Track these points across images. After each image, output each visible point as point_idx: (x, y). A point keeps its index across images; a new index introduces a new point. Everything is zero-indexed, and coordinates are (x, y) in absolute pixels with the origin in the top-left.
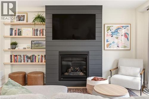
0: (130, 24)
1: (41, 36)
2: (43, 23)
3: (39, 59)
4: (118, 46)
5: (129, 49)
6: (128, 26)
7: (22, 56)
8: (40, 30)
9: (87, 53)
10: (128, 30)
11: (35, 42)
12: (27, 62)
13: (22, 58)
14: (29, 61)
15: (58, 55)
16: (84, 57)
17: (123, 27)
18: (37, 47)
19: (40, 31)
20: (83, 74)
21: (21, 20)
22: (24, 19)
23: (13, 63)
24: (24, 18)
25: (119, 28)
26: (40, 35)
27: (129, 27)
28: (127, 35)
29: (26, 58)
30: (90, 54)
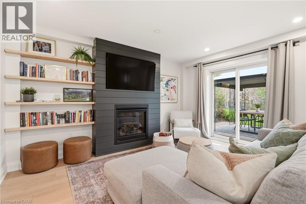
0: (177, 78)
1: (84, 82)
2: (90, 63)
3: (81, 118)
4: (168, 99)
5: (176, 101)
6: (175, 79)
7: (48, 114)
8: (82, 72)
9: (146, 107)
10: (176, 83)
11: (71, 90)
12: (59, 123)
13: (49, 118)
14: (63, 121)
15: (114, 109)
16: (143, 110)
17: (172, 79)
18: (75, 98)
19: (82, 74)
20: (141, 132)
21: (45, 51)
22: (50, 50)
23: (27, 128)
24: (50, 47)
25: (169, 81)
26: (83, 80)
27: (177, 80)
28: (175, 87)
29: (55, 118)
30: (149, 108)
